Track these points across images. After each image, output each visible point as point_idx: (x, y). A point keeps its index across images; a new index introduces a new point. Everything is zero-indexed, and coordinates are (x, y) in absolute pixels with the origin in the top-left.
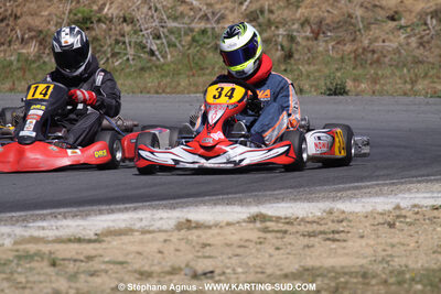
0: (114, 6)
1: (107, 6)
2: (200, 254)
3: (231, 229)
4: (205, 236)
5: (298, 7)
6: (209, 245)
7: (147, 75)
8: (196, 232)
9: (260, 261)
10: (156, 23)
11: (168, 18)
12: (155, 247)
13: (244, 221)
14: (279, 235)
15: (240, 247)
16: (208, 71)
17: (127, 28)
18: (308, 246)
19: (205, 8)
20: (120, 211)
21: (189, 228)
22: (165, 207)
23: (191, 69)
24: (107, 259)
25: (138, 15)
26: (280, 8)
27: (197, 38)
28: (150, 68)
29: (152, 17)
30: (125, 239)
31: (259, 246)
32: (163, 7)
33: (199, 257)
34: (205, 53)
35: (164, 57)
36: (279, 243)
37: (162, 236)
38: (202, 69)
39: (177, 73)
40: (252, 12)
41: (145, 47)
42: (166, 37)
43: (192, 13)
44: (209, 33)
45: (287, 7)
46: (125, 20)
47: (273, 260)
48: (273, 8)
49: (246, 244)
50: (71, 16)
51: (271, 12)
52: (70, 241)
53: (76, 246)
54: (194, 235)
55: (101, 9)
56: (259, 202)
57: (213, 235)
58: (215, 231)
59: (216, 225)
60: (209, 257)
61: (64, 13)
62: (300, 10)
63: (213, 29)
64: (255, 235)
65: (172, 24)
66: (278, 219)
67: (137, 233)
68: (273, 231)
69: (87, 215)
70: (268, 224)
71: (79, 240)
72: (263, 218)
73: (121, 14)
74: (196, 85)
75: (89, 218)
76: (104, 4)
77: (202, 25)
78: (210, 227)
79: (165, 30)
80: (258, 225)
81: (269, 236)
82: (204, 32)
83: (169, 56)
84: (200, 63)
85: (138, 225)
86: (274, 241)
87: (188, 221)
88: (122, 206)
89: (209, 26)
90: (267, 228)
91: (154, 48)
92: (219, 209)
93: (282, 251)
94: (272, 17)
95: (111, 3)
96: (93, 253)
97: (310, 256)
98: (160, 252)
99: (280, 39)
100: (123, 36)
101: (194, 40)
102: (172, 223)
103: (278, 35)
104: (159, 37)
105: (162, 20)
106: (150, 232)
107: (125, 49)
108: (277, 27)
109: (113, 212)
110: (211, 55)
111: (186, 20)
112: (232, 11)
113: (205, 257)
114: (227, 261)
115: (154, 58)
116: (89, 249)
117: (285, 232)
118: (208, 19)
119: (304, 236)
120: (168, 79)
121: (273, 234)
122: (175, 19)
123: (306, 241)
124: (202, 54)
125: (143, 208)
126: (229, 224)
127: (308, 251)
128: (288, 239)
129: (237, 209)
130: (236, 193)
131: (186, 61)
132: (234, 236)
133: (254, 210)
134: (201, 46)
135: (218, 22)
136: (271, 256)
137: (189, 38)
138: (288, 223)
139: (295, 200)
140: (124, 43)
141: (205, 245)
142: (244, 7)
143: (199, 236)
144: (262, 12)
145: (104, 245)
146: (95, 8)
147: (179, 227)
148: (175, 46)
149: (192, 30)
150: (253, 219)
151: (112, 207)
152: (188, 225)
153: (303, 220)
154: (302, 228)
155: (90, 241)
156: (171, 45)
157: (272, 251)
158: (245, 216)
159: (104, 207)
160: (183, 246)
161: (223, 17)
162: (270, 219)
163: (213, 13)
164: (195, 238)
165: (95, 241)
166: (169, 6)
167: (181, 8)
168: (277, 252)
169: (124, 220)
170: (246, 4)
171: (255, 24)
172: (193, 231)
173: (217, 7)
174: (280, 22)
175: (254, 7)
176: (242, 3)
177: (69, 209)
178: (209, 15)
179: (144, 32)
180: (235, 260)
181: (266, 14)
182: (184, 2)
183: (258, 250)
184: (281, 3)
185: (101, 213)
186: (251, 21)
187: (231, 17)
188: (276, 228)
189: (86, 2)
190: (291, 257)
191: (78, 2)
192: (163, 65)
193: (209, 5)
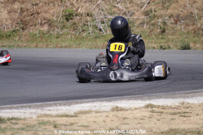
1: (80, 8)
2: (122, 123)
3: (137, 111)
4: (125, 114)
5: (168, 9)
6: (127, 118)
7: (98, 40)
8: (121, 112)
9: (150, 126)
10: (102, 16)
11: (108, 14)
12: (102, 119)
13: (143, 107)
14: (159, 114)
15: (141, 119)
17: (89, 18)
18: (173, 119)
19: (125, 9)
20: (86, 102)
21: (118, 110)
22: (106, 101)
24: (80, 125)
25: (94, 13)
26: (160, 9)
28: (99, 37)
29: (100, 13)
30: (88, 115)
31: (150, 119)
32: (106, 9)
33: (122, 124)
35: (106, 32)
36: (159, 118)
37: (105, 114)
40: (146, 12)
41: (97, 27)
42: (107, 22)
43: (119, 12)
45: (163, 9)
46: (88, 15)
48: (157, 9)
49: (144, 118)
50: (64, 13)
51: (155, 11)
52: (63, 116)
53: (65, 118)
54: (120, 114)
55: (77, 10)
56: (150, 98)
57: (128, 114)
58: (129, 112)
59: (130, 109)
60: (127, 124)
61: (60, 12)
62: (169, 11)
63: (129, 19)
64: (148, 114)
65: (109, 17)
66: (159, 107)
67: (93, 113)
68: (156, 112)
69: (70, 104)
70: (154, 109)
71: (67, 116)
72: (151, 106)
73: (86, 12)
75: (72, 106)
76: (79, 8)
78: (127, 110)
79: (107, 19)
80: (149, 109)
81: (154, 114)
83: (108, 32)
85: (94, 109)
86: (157, 117)
87: (117, 107)
88: (87, 100)
89: (127, 17)
90: (153, 110)
91: (102, 28)
92: (131, 102)
93: (160, 121)
94: (156, 14)
95: (82, 7)
96: (73, 122)
97: (174, 124)
98: (104, 121)
99: (159, 24)
100: (87, 22)
102: (109, 108)
103: (158, 22)
104: (103, 23)
105: (105, 15)
106: (99, 112)
107: (88, 28)
108: (158, 18)
109: (82, 103)
111: (116, 15)
112: (137, 11)
113: (125, 124)
114: (135, 126)
115: (101, 32)
116: (72, 120)
117: (162, 113)
118: (126, 14)
119: (171, 114)
121: (156, 114)
122: (111, 14)
123: (172, 117)
125: (96, 101)
126: (136, 109)
127: (172, 122)
128: (163, 116)
129: (140, 102)
130: (139, 94)
132: (138, 114)
133: (148, 102)
135: (131, 16)
136: (155, 124)
138: (163, 108)
139: (166, 98)
140: (88, 25)
141: (125, 118)
142: (143, 9)
143: (122, 114)
144: (151, 11)
145: (78, 118)
146: (74, 9)
147: (113, 110)
150: (147, 106)
151: (82, 100)
152: (117, 109)
153: (170, 107)
154: (169, 111)
155: (72, 116)
156: (109, 26)
157: (156, 121)
158: (143, 105)
159: (78, 101)
160: (115, 119)
161: (133, 14)
162: (155, 106)
163: (129, 12)
164: (120, 115)
165: (74, 116)
166: (109, 8)
167: (114, 10)
168: (158, 122)
169: (88, 107)
170: (144, 7)
171: (147, 17)
172: (119, 112)
173: (130, 9)
174: (159, 16)
175: (148, 9)
176: (142, 7)
177: (63, 102)
178: (127, 13)
179: (97, 21)
180: (139, 126)
181: (153, 12)
182: (115, 7)
183: (149, 121)
184: (160, 7)
185: (77, 103)
186: (146, 15)
187: (137, 14)
188: (158, 111)
189: (71, 7)
190: (165, 124)
191: (67, 6)
192: (106, 35)
193: (127, 8)
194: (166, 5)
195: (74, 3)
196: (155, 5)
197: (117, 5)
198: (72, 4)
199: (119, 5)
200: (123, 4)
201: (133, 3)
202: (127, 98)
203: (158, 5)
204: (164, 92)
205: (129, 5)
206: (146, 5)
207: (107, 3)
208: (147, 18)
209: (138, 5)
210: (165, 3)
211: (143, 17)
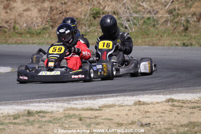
1: (107, 7)
2: (144, 116)
3: (158, 105)
4: (146, 108)
5: (190, 8)
6: (149, 112)
8: (143, 106)
9: (171, 119)
10: (128, 15)
11: (133, 12)
12: (125, 112)
13: (164, 102)
14: (179, 108)
15: (162, 113)
16: (150, 36)
18: (192, 113)
19: (149, 8)
20: (110, 97)
21: (140, 105)
22: (129, 95)
23: (143, 35)
24: (103, 118)
25: (120, 11)
26: (183, 8)
27: (146, 21)
29: (126, 12)
30: (112, 109)
32: (131, 7)
33: (144, 117)
34: (149, 28)
35: (131, 30)
36: (179, 111)
37: (128, 108)
38: (148, 35)
39: (137, 37)
40: (170, 10)
41: (123, 25)
42: (132, 21)
43: (144, 10)
44: (151, 19)
45: (186, 8)
46: (114, 13)
47: (176, 119)
48: (180, 8)
49: (165, 112)
50: (91, 11)
51: (179, 10)
52: (88, 109)
53: (90, 112)
54: (142, 108)
55: (104, 8)
56: (171, 93)
57: (150, 108)
58: (151, 106)
59: (152, 103)
60: (148, 117)
61: (88, 10)
62: (191, 9)
63: (153, 17)
64: (169, 108)
65: (135, 15)
66: (179, 101)
67: (117, 107)
68: (177, 106)
69: (95, 99)
70: (175, 103)
71: (92, 109)
72: (172, 100)
73: (113, 11)
74: (145, 42)
75: (96, 100)
76: (105, 6)
77: (148, 15)
78: (149, 104)
79: (132, 18)
80: (170, 103)
81: (175, 108)
82: (149, 19)
83: (133, 29)
84: (147, 32)
85: (118, 103)
86: (177, 110)
87: (139, 101)
88: (111, 95)
89: (151, 16)
90: (174, 105)
91: (127, 25)
92: (153, 96)
93: (180, 115)
94: (179, 12)
95: (109, 6)
96: (97, 115)
97: (193, 117)
98: (127, 115)
99: (183, 22)
101: (144, 22)
102: (132, 102)
103: (182, 20)
104: (129, 21)
105: (130, 13)
106: (122, 106)
108: (181, 17)
109: (107, 97)
110: (152, 28)
111: (141, 13)
112: (162, 9)
114: (156, 119)
115: (127, 30)
116: (96, 113)
117: (182, 106)
118: (151, 13)
119: (190, 108)
121: (177, 107)
122: (136, 13)
123: (191, 110)
125: (120, 96)
126: (157, 103)
127: (192, 115)
128: (183, 109)
129: (161, 96)
130: (161, 89)
131: (141, 32)
132: (160, 108)
133: (168, 97)
134: (148, 24)
135: (155, 14)
136: (175, 117)
137: (142, 21)
138: (183, 103)
139: (187, 93)
141: (146, 112)
142: (167, 8)
143: (144, 108)
144: (175, 10)
145: (102, 112)
146: (101, 8)
147: (135, 104)
148: (136, 24)
149: (144, 18)
150: (168, 101)
151: (107, 95)
152: (139, 103)
153: (190, 101)
154: (189, 105)
155: (96, 110)
156: (135, 24)
157: (176, 115)
158: (164, 99)
159: (103, 95)
160: (137, 112)
161: (157, 12)
162: (175, 101)
163: (153, 10)
165: (99, 110)
166: (134, 7)
167: (139, 8)
168: (178, 115)
169: (112, 101)
170: (168, 6)
171: (171, 15)
172: (142, 106)
173: (155, 8)
174: (183, 14)
175: (172, 8)
176: (166, 6)
177: (88, 96)
178: (152, 11)
179: (123, 19)
180: (159, 119)
181: (177, 11)
182: (140, 5)
183: (170, 114)
184: (183, 6)
185: (102, 97)
186: (170, 14)
187: (161, 12)
189: (98, 5)
190: (184, 117)
191: (94, 5)
192: (131, 33)
193: (151, 7)
194: (189, 4)
195: (101, 2)
196: (179, 4)
197: (142, 4)
198: (99, 3)
199: (144, 4)
200: (148, 3)
201: (157, 2)
202: (149, 93)
203: (181, 4)
204: (185, 87)
205: (153, 4)
206: (169, 4)
207: (133, 2)
208: (170, 16)
209: (162, 4)
210: (188, 2)
211: (167, 15)
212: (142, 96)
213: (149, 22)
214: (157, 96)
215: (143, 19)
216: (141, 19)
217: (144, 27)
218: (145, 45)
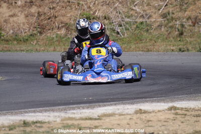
0: (100, 11)
2: (146, 125)
3: (160, 113)
4: (148, 116)
5: (185, 11)
6: (151, 121)
8: (144, 115)
9: (175, 128)
10: (120, 19)
11: (125, 17)
12: (125, 122)
13: (166, 110)
14: (183, 116)
15: (165, 121)
16: (144, 41)
17: (106, 22)
18: (196, 121)
19: (142, 12)
20: (108, 105)
21: (141, 113)
22: (129, 103)
23: (136, 40)
24: (104, 127)
25: (111, 16)
27: (139, 26)
28: (117, 40)
29: (118, 16)
30: (112, 118)
31: (173, 121)
32: (123, 12)
33: (146, 126)
34: (142, 32)
35: (124, 35)
36: (183, 120)
37: (129, 117)
38: (141, 40)
39: (129, 42)
40: (164, 14)
41: (114, 30)
42: (124, 25)
43: (136, 15)
44: (145, 24)
45: (180, 11)
46: (105, 18)
47: (181, 127)
48: (174, 12)
49: (168, 120)
50: (81, 16)
51: (173, 13)
52: (86, 119)
53: (90, 121)
54: (143, 116)
55: (94, 13)
56: (172, 101)
57: (152, 116)
58: (153, 114)
59: (153, 112)
60: (151, 126)
61: (77, 15)
62: (186, 13)
63: (146, 21)
64: (171, 116)
65: (127, 20)
66: (182, 109)
67: (117, 116)
68: (180, 114)
69: (93, 107)
70: (178, 111)
71: (91, 119)
72: (175, 108)
73: (104, 15)
74: (139, 48)
76: (96, 11)
77: (141, 20)
78: (150, 113)
79: (124, 22)
80: (173, 111)
81: (178, 116)
82: (142, 23)
83: (126, 34)
84: (140, 37)
85: (117, 112)
86: (181, 119)
87: (140, 110)
88: (109, 103)
89: (144, 20)
90: (177, 113)
91: (119, 31)
92: (154, 104)
93: (184, 124)
94: (174, 16)
96: (98, 125)
97: (198, 126)
98: (128, 124)
99: (177, 26)
101: (137, 27)
102: (133, 111)
103: (176, 24)
104: (121, 26)
105: (122, 18)
106: (123, 115)
108: (176, 20)
109: (105, 106)
110: (145, 34)
111: (134, 18)
112: (155, 13)
113: (149, 126)
114: (159, 128)
115: (119, 36)
116: (96, 123)
117: (186, 115)
118: (144, 17)
119: (194, 116)
120: (126, 45)
121: (180, 116)
122: (129, 17)
123: (195, 119)
124: (141, 33)
125: (119, 104)
126: (159, 111)
127: (196, 124)
128: (187, 118)
129: (163, 104)
130: (161, 97)
131: (133, 37)
132: (162, 117)
133: (170, 105)
134: (141, 30)
135: (148, 18)
136: (179, 126)
137: (135, 26)
138: (187, 111)
139: (189, 100)
141: (149, 121)
142: (160, 11)
143: (146, 117)
144: (169, 14)
145: (102, 121)
146: (92, 12)
147: (137, 112)
148: (128, 30)
149: (136, 22)
150: (170, 109)
151: (105, 103)
152: (140, 112)
153: (193, 109)
154: (193, 113)
155: (96, 119)
157: (180, 123)
158: (166, 108)
159: (101, 104)
160: (139, 121)
161: (150, 16)
162: (178, 109)
163: (146, 15)
164: (144, 118)
165: (98, 119)
166: (126, 11)
167: (131, 12)
168: (182, 124)
169: (111, 110)
170: (161, 10)
171: (165, 19)
173: (148, 11)
174: (177, 18)
175: (165, 11)
176: (159, 10)
177: (85, 105)
178: (144, 15)
179: (114, 24)
180: (163, 128)
181: (171, 15)
182: (133, 9)
183: (173, 123)
184: (178, 10)
185: (100, 106)
186: (164, 18)
187: (154, 16)
188: (181, 113)
189: (88, 10)
190: (189, 126)
191: (84, 10)
192: (123, 38)
193: (144, 11)
194: (184, 7)
195: (91, 6)
196: (172, 7)
197: (134, 8)
198: (89, 7)
199: (136, 8)
200: (141, 7)
201: (150, 5)
202: (149, 101)
203: (176, 7)
204: (187, 94)
205: (146, 8)
206: (163, 8)
207: (125, 6)
208: (164, 21)
209: (155, 8)
210: (183, 5)
211: (160, 19)
212: (142, 104)
213: (142, 26)
214: (159, 104)
215: (136, 24)
216: (134, 24)
217: (137, 32)
218: (139, 51)
